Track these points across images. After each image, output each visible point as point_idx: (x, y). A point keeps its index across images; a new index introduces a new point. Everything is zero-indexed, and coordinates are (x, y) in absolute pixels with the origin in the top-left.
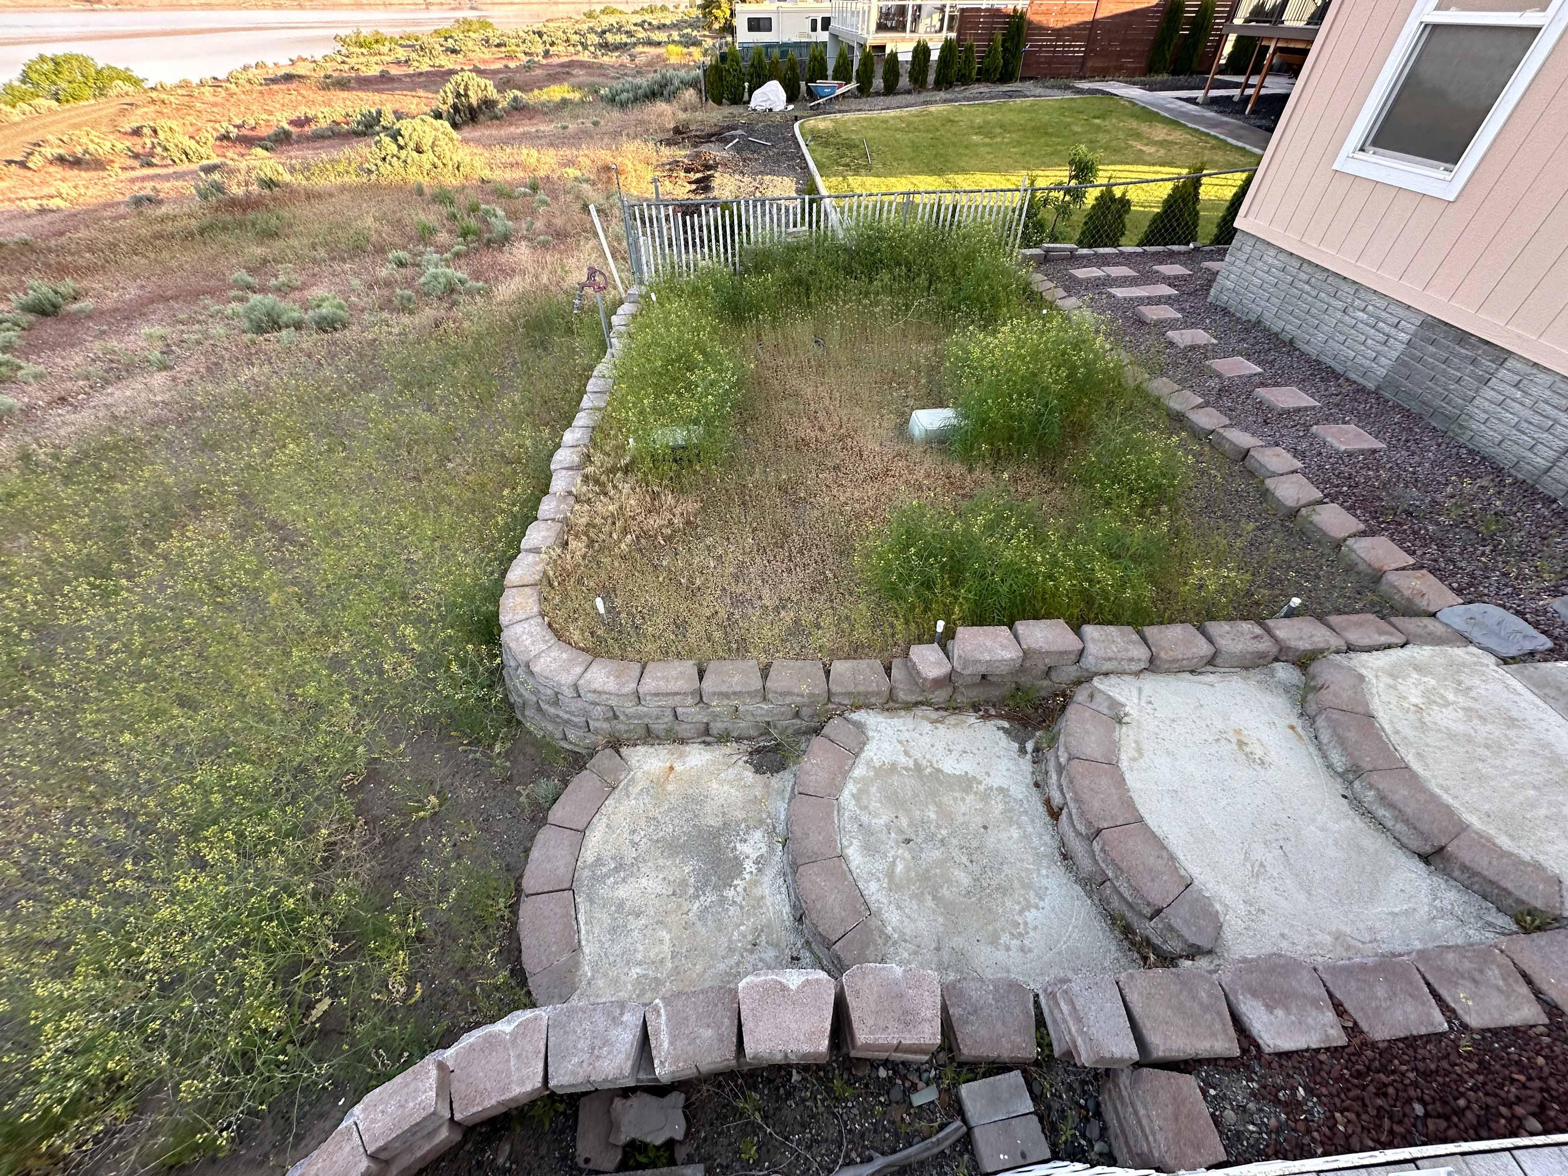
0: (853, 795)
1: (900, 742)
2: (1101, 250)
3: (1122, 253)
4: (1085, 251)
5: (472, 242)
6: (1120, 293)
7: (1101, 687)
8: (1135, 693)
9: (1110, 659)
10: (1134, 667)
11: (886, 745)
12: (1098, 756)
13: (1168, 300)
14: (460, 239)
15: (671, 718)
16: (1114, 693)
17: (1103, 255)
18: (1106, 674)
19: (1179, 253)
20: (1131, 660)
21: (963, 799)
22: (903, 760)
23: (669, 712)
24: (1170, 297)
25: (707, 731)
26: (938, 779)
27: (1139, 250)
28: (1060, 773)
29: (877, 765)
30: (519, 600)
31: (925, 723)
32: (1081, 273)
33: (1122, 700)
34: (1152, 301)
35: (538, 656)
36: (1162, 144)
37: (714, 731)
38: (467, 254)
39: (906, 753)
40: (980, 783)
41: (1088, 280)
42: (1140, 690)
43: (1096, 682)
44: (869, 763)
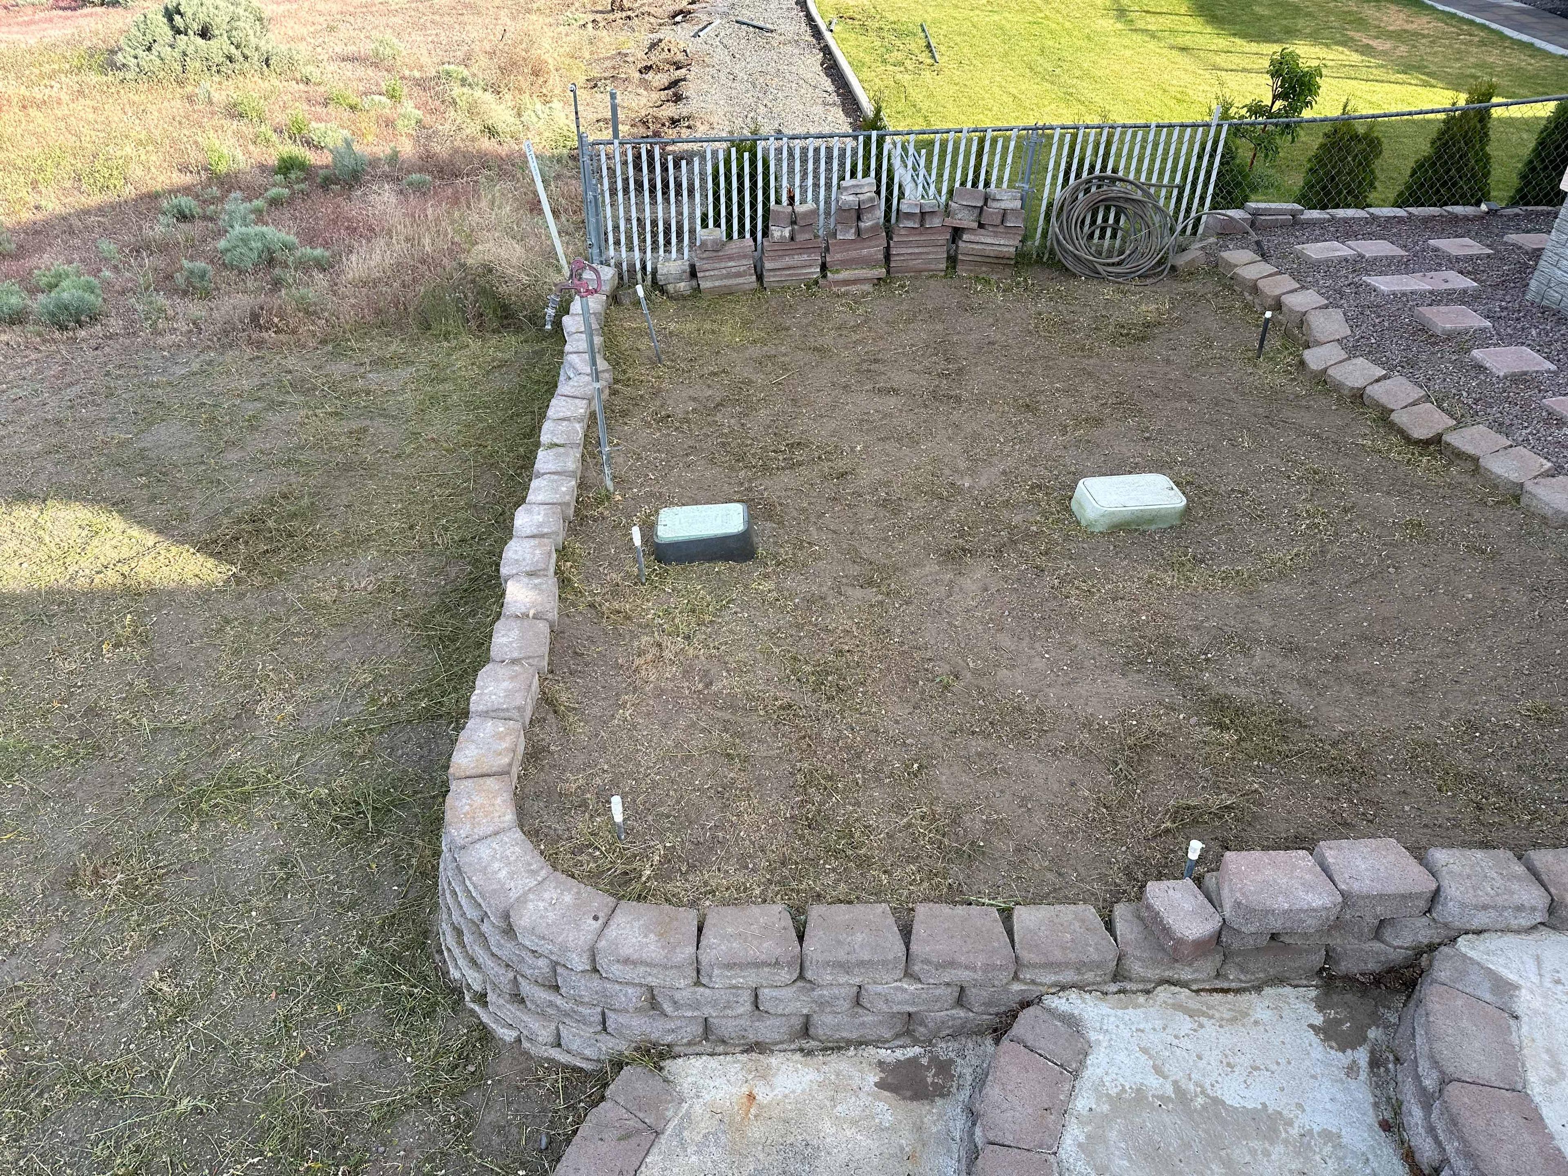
0: (1080, 1145)
1: (1145, 1051)
2: (1341, 213)
3: (1374, 218)
4: (1315, 214)
5: (298, 181)
6: (1385, 284)
7: (1471, 954)
8: (1531, 966)
9: (1485, 907)
10: (1524, 921)
11: (1121, 1057)
12: (1489, 1074)
13: (1462, 297)
14: (279, 178)
15: (749, 1006)
16: (1497, 965)
17: (1346, 221)
18: (1478, 932)
19: (1466, 218)
20: (1520, 908)
21: (1267, 1154)
22: (1153, 1082)
23: (746, 997)
24: (1465, 291)
25: (806, 1030)
26: (1217, 1116)
27: (1400, 212)
28: (1427, 1108)
29: (1113, 1092)
30: (478, 800)
31: (1180, 1016)
32: (1316, 250)
33: (1512, 977)
34: (1437, 298)
35: (522, 900)
36: (1399, 36)
37: (819, 1031)
38: (291, 201)
39: (1158, 1071)
40: (1290, 1123)
41: (1328, 263)
42: (1538, 960)
43: (1462, 943)
44: (1098, 1088)
